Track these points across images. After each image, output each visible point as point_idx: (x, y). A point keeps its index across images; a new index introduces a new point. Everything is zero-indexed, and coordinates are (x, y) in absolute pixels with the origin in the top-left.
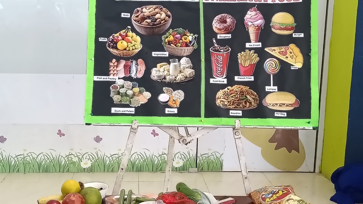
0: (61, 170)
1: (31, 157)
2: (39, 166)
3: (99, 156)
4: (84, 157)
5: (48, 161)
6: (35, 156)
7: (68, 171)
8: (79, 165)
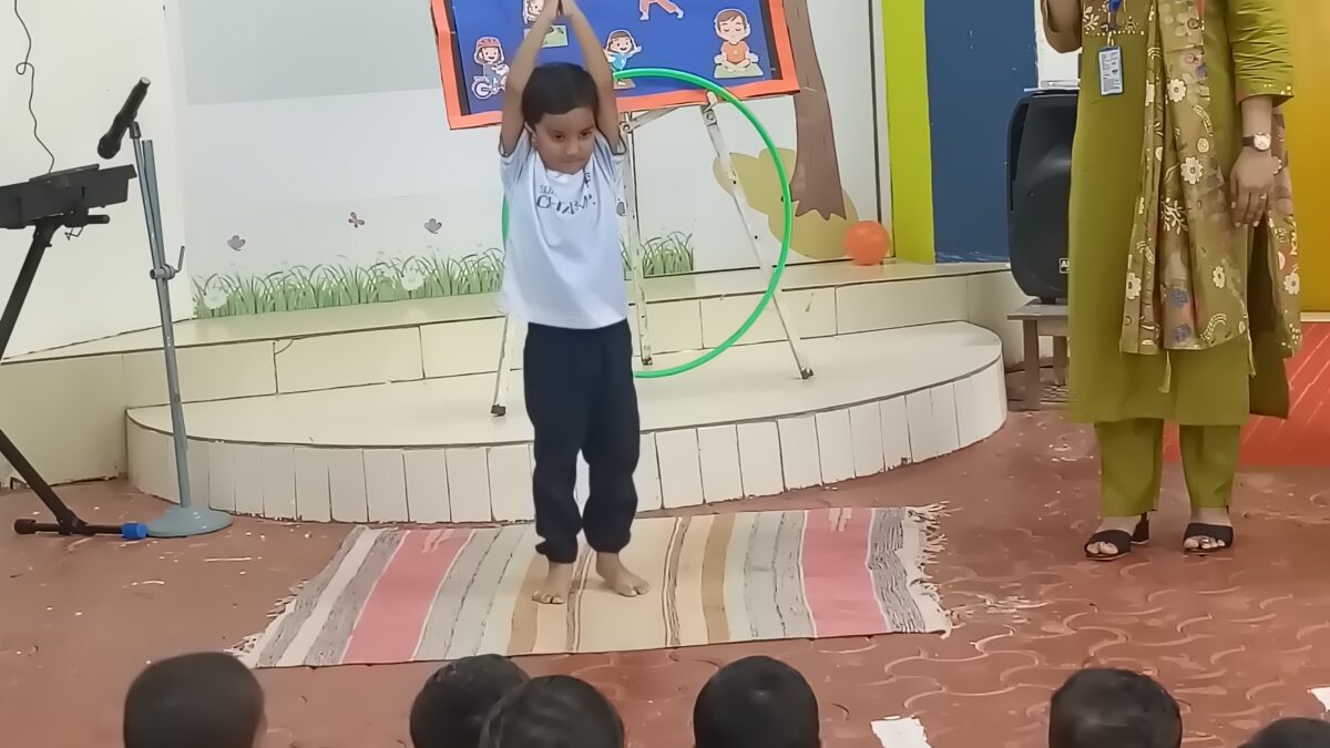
0: (364, 299)
1: (298, 275)
2: (317, 292)
3: (439, 262)
4: (408, 266)
5: (334, 282)
6: (306, 274)
7: (377, 299)
8: (399, 284)
